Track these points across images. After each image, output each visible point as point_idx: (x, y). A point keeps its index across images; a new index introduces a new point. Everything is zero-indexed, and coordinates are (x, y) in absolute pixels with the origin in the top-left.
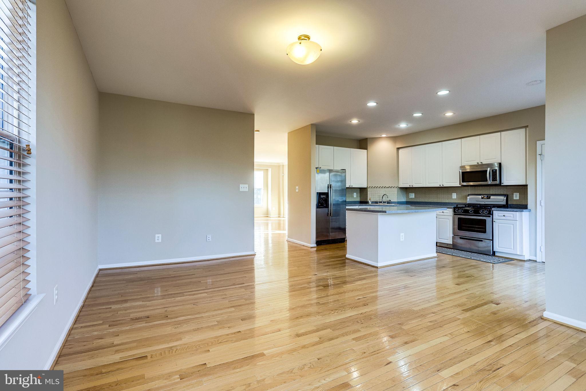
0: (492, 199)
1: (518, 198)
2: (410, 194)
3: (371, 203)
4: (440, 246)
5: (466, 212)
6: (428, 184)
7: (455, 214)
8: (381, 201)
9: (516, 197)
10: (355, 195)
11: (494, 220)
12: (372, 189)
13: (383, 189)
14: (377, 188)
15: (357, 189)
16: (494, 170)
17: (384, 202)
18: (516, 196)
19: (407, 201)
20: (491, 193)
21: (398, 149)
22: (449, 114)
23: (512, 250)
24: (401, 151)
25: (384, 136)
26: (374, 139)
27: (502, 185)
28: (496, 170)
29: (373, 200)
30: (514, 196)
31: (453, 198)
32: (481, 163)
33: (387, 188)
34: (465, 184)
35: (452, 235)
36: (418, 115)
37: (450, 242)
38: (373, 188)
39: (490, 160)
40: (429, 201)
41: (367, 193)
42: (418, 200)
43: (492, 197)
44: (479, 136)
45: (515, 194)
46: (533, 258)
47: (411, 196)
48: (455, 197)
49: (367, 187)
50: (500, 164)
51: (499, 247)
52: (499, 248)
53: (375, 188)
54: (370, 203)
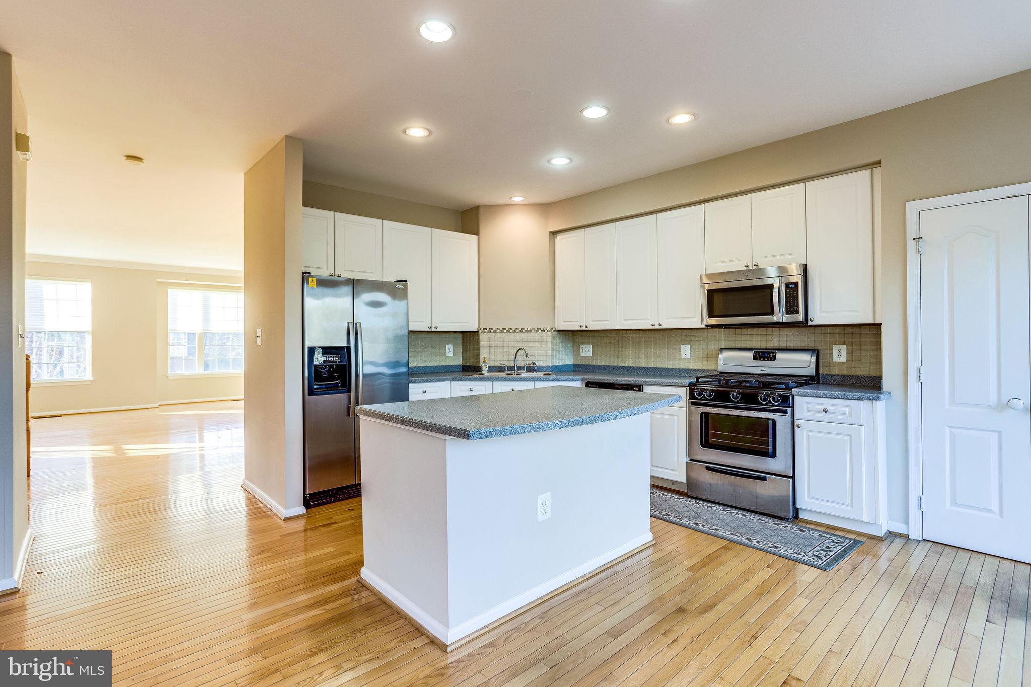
0: (781, 360)
1: (844, 359)
2: (582, 346)
3: (489, 371)
4: (658, 486)
5: (721, 397)
6: (623, 322)
7: (693, 403)
8: (512, 364)
9: (839, 356)
10: (449, 349)
11: (796, 422)
12: (489, 335)
13: (518, 334)
14: (502, 332)
15: (455, 335)
16: (792, 283)
17: (520, 368)
18: (839, 354)
19: (577, 363)
20: (777, 345)
21: (554, 234)
22: (681, 119)
23: (847, 508)
24: (559, 238)
25: (518, 199)
26: (495, 209)
27: (810, 323)
28: (796, 284)
29: (492, 364)
30: (835, 352)
31: (683, 357)
32: (755, 266)
33: (527, 331)
34: (713, 321)
35: (685, 459)
36: (595, 112)
37: (681, 476)
38: (492, 331)
39: (778, 258)
40: (626, 365)
41: (479, 344)
42: (601, 363)
43: (779, 355)
44: (747, 197)
45: (836, 348)
46: (899, 528)
47: (584, 351)
48: (688, 356)
49: (479, 329)
50: (805, 269)
51: (809, 497)
52: (808, 500)
53: (498, 331)
54: (485, 370)
